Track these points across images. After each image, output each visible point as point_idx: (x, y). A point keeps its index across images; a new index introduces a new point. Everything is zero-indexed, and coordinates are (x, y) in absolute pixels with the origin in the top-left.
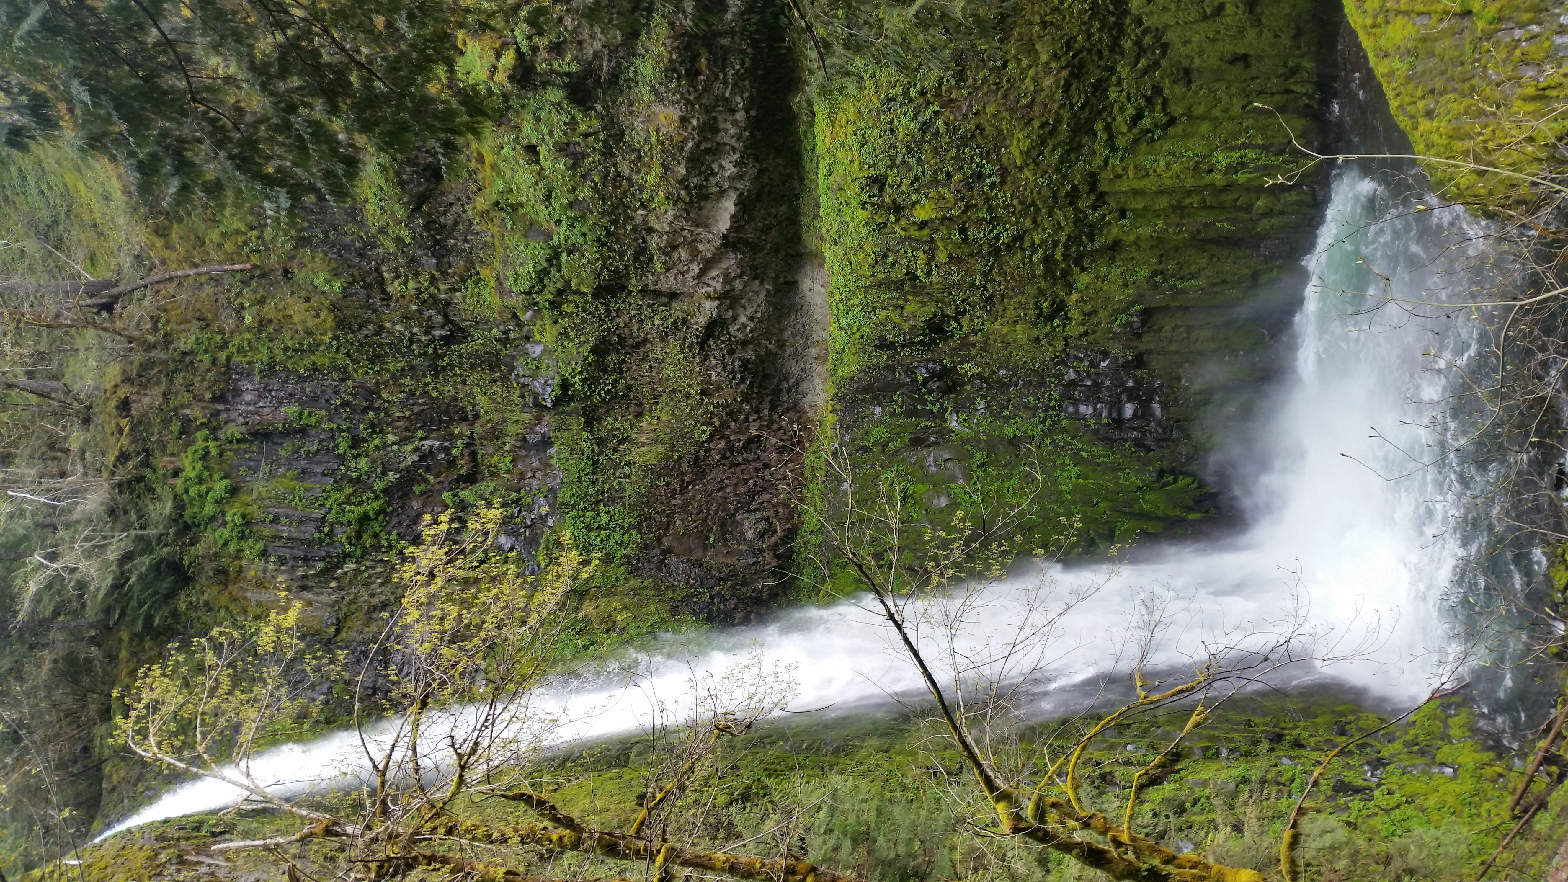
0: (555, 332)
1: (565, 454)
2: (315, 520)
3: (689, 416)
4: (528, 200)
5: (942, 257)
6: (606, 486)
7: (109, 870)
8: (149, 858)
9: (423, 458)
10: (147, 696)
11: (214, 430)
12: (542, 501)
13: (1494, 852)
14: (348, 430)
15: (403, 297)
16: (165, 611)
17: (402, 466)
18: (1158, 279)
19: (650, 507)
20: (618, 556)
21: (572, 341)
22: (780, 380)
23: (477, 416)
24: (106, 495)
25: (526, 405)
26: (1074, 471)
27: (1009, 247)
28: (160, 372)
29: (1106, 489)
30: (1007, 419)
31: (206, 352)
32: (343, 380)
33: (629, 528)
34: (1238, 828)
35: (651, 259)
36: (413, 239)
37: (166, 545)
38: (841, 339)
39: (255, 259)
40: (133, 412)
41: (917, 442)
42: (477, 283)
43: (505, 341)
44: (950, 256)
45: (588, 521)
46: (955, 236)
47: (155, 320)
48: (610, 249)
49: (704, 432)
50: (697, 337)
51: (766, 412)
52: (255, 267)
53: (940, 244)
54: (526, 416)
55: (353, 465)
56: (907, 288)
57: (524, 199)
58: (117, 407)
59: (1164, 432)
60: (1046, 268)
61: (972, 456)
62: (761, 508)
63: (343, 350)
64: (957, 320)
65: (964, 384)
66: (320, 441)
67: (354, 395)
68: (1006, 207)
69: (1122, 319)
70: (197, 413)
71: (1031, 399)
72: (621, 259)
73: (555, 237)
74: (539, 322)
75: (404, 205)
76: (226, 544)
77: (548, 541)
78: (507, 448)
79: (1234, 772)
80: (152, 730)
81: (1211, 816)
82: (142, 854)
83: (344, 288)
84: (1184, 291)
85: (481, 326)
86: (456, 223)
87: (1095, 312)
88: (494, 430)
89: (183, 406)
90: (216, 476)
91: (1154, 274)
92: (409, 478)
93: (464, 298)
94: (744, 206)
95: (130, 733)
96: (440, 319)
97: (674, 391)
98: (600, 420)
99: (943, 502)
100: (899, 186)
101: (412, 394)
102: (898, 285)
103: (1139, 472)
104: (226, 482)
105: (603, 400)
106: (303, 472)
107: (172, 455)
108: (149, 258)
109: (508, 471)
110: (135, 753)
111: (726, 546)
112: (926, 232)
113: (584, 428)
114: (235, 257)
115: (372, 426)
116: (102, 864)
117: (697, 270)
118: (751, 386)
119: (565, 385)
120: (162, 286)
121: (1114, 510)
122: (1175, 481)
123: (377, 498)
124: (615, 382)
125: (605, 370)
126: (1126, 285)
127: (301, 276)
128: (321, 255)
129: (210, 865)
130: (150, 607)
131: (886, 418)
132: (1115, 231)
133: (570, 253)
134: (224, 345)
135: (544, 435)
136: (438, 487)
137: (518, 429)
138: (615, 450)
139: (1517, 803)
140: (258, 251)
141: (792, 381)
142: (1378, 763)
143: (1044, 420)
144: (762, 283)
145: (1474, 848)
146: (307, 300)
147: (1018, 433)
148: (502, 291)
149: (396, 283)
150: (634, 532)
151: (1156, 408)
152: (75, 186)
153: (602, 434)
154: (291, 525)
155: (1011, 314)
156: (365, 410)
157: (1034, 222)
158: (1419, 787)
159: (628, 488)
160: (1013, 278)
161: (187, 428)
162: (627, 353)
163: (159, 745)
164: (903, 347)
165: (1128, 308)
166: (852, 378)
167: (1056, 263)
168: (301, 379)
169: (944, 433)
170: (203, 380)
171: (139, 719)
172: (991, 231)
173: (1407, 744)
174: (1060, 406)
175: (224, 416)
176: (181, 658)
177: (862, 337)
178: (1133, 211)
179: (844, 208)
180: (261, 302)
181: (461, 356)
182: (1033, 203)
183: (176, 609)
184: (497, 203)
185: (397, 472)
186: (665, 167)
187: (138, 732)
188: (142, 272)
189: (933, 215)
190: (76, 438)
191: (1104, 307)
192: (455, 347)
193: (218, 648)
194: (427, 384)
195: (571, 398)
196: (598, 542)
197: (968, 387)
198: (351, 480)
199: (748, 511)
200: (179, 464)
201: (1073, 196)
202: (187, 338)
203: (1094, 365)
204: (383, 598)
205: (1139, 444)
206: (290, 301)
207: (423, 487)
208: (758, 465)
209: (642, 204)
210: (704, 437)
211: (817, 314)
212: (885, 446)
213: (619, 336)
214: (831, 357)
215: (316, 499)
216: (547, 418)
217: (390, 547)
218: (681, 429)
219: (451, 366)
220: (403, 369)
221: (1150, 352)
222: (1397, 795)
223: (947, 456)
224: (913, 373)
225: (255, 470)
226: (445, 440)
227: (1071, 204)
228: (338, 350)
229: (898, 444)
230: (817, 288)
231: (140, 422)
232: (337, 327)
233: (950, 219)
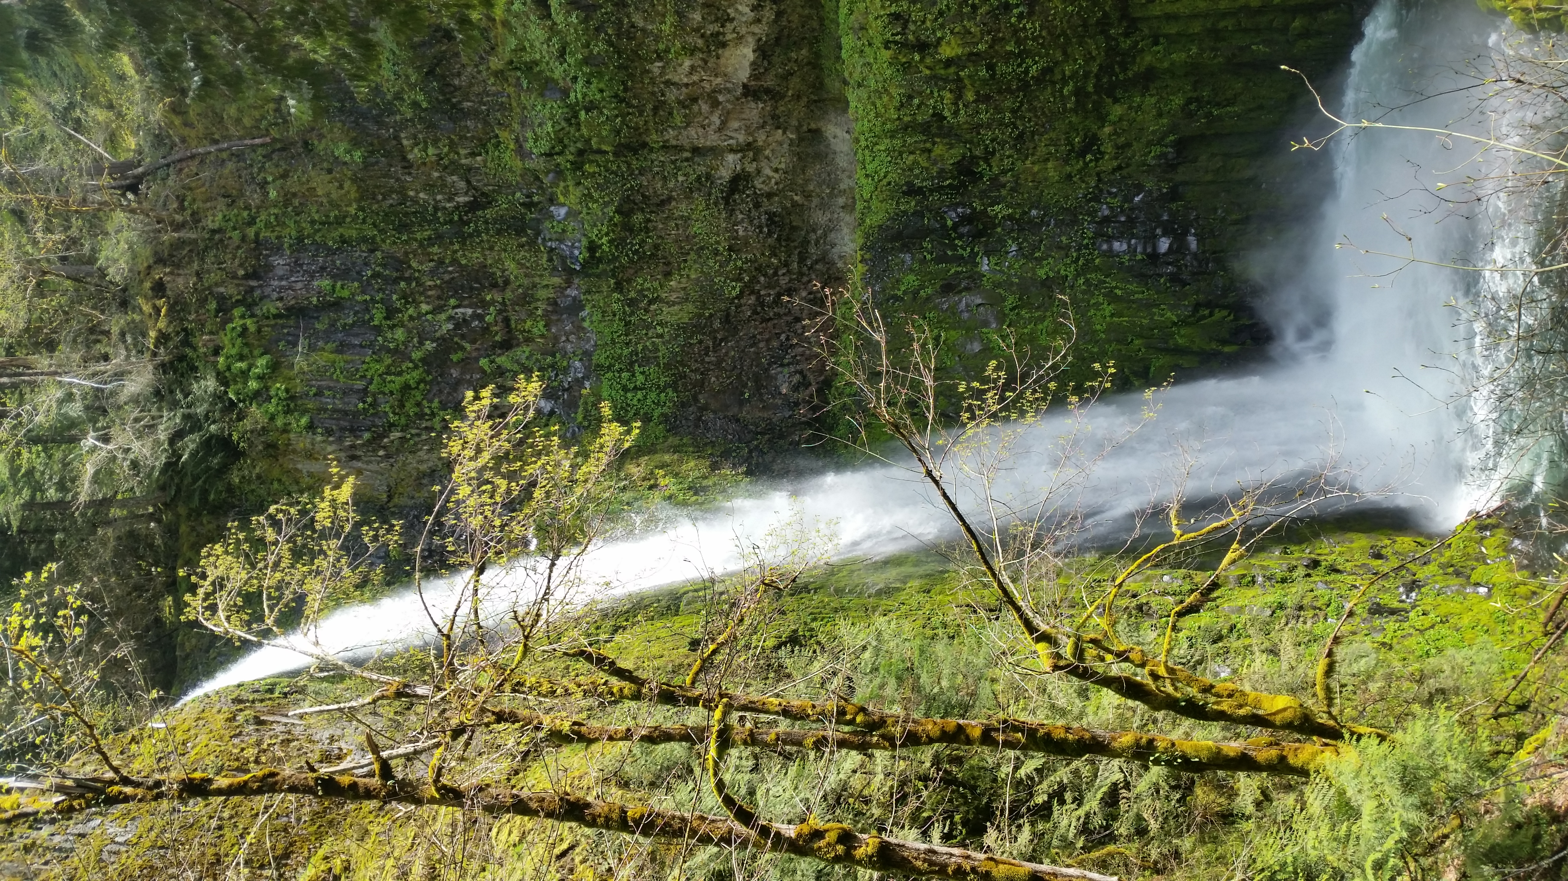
0: (578, 194)
1: (597, 317)
2: (358, 391)
3: (718, 273)
4: (543, 57)
5: (970, 96)
6: (640, 347)
7: (192, 732)
8: (229, 720)
9: (457, 326)
10: (212, 574)
11: (249, 307)
12: (578, 364)
13: (1527, 667)
14: (382, 301)
15: (424, 164)
16: (220, 486)
17: (438, 335)
18: (1193, 107)
19: (684, 366)
20: (656, 414)
21: (596, 201)
22: (808, 232)
23: (507, 282)
24: (151, 376)
25: (555, 269)
26: (1108, 309)
27: (1038, 80)
28: (191, 251)
29: (1141, 326)
30: (1039, 260)
31: (234, 229)
32: (372, 251)
33: (665, 388)
34: (1273, 652)
35: (671, 114)
36: (429, 103)
37: (214, 422)
38: (867, 187)
39: (274, 133)
40: (169, 293)
41: (948, 288)
42: (497, 145)
43: (529, 205)
44: (977, 93)
45: (624, 381)
46: (983, 73)
47: (181, 199)
48: (629, 105)
49: (734, 288)
50: (722, 192)
51: (795, 265)
52: (274, 140)
53: (966, 82)
54: (556, 280)
55: (389, 335)
56: (934, 130)
57: (538, 56)
58: (152, 289)
59: (1200, 266)
60: (1077, 101)
61: (1004, 299)
62: (794, 362)
63: (369, 221)
64: (986, 160)
65: (995, 226)
66: (355, 314)
67: (384, 266)
68: (1034, 39)
69: (1157, 150)
70: (230, 290)
71: (1064, 239)
72: (641, 115)
73: (572, 95)
74: (562, 184)
75: (418, 69)
76: (272, 418)
77: (586, 403)
78: (540, 312)
79: (1270, 599)
80: (221, 606)
81: (1247, 642)
82: (221, 716)
83: (365, 158)
84: (1220, 118)
85: (504, 190)
86: (471, 85)
87: (1128, 145)
88: (525, 295)
89: (217, 285)
90: (256, 352)
91: (1189, 102)
92: (446, 345)
93: (485, 161)
94: (763, 51)
95: (200, 610)
96: (462, 184)
97: (702, 248)
98: (629, 281)
99: (977, 347)
100: (923, 22)
101: (441, 262)
102: (925, 129)
103: (1172, 308)
104: (267, 357)
105: (631, 261)
106: (341, 345)
107: (211, 333)
108: (169, 136)
109: (542, 336)
110: (206, 628)
111: (762, 401)
112: (952, 70)
113: (614, 291)
114: (255, 132)
115: (404, 297)
116: (185, 727)
117: (718, 122)
118: (779, 239)
119: (592, 248)
120: (184, 164)
121: (1148, 347)
122: (1211, 314)
123: (416, 367)
124: (642, 243)
125: (631, 230)
126: (1160, 115)
127: (321, 147)
128: (339, 125)
129: (286, 724)
130: (205, 482)
131: (916, 266)
132: (1148, 58)
133: (588, 110)
134: (252, 222)
135: (574, 298)
136: (474, 354)
137: (550, 293)
138: (647, 311)
139: (1550, 619)
140: (276, 124)
141: (819, 232)
142: (1413, 586)
143: (1078, 259)
144: (784, 133)
145: (1506, 664)
146: (330, 171)
147: (1051, 274)
148: (521, 152)
149: (416, 150)
150: (670, 390)
151: (1193, 242)
152: (87, 66)
153: (633, 294)
154: (334, 397)
155: (1042, 150)
156: (396, 281)
157: (1065, 53)
158: (1453, 606)
159: (662, 348)
160: (1044, 113)
161: (224, 307)
162: (652, 212)
163: (228, 618)
164: (931, 191)
165: (1163, 139)
166: (880, 227)
167: (1088, 95)
168: (331, 252)
169: (975, 278)
170: (234, 257)
171: (207, 596)
172: (1019, 66)
173: (1442, 566)
174: (1093, 244)
175: (257, 293)
176: (241, 536)
177: (889, 184)
178: (1166, 36)
179: (867, 49)
180: (285, 176)
181: (486, 222)
182: (1064, 33)
183: (229, 484)
184: (512, 62)
185: (433, 341)
186: (680, 14)
187: (206, 608)
188: (163, 151)
189: (960, 51)
190: (116, 323)
191: (1138, 139)
192: (480, 213)
193: (275, 524)
194: (455, 252)
195: (600, 260)
196: (635, 402)
197: (999, 230)
198: (389, 351)
199: (782, 365)
200: (218, 342)
201: (1104, 24)
202: (214, 215)
203: (1128, 199)
204: (431, 464)
205: (1174, 278)
206: (312, 173)
207: (460, 355)
208: (790, 319)
209: (658, 56)
210: (734, 293)
211: (842, 162)
212: (916, 293)
213: (643, 196)
214: (859, 206)
215: (357, 370)
216: (576, 281)
217: (433, 415)
218: (711, 287)
219: (478, 233)
220: (430, 238)
221: (1185, 183)
222: (1432, 615)
223: (979, 301)
224: (943, 218)
225: (295, 345)
226: (477, 307)
227: (1103, 32)
228: (364, 221)
229: (929, 291)
230: (841, 133)
231: (176, 303)
232: (362, 198)
233: (977, 54)
